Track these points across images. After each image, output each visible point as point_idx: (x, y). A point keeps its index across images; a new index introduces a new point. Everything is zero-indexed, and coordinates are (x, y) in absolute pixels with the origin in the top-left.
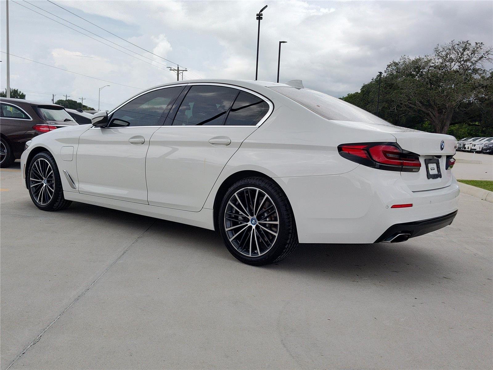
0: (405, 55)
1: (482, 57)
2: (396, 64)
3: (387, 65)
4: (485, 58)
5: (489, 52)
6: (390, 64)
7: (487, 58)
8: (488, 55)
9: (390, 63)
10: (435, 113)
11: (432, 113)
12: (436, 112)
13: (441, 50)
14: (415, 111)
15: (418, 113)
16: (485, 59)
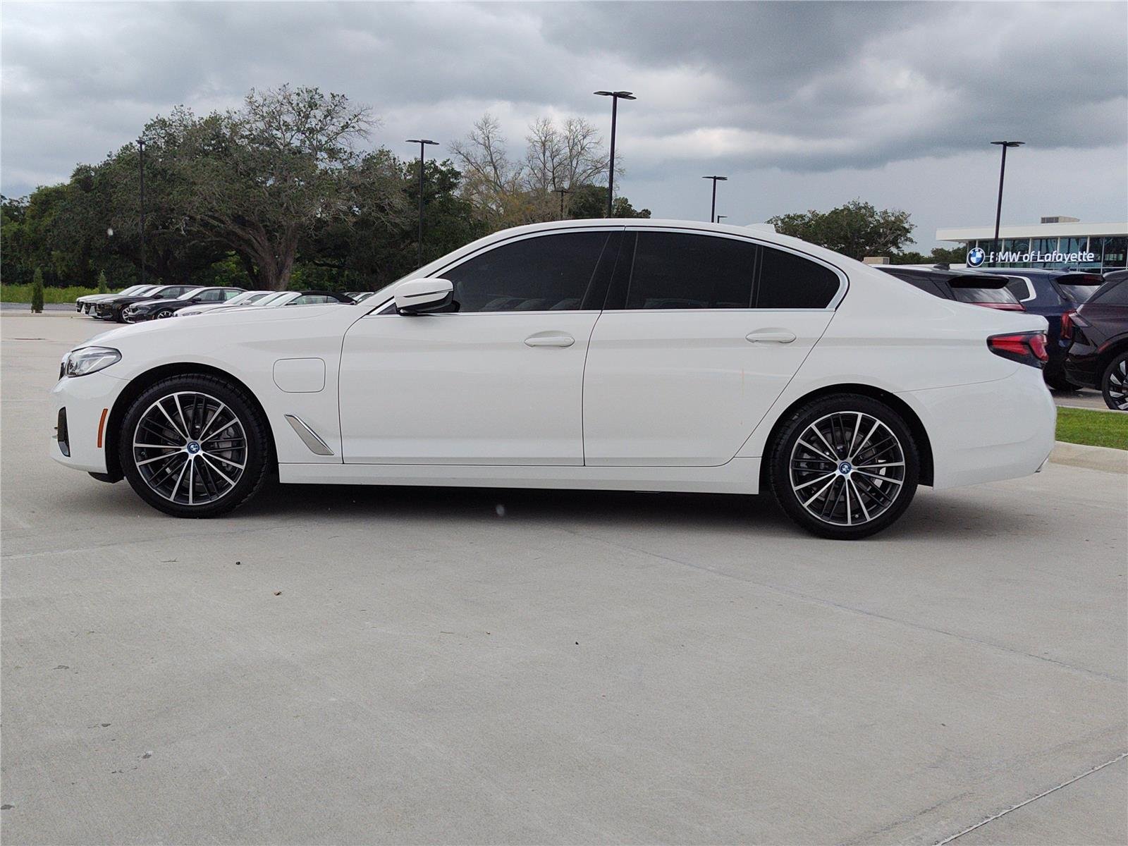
0: (182, 106)
1: (347, 126)
2: (163, 123)
3: (145, 126)
4: (353, 127)
5: (360, 117)
6: (152, 122)
7: (357, 128)
8: (357, 121)
9: (152, 120)
10: (262, 240)
11: (256, 240)
12: (263, 238)
13: (261, 101)
14: (218, 234)
15: (227, 238)
16: (352, 129)
